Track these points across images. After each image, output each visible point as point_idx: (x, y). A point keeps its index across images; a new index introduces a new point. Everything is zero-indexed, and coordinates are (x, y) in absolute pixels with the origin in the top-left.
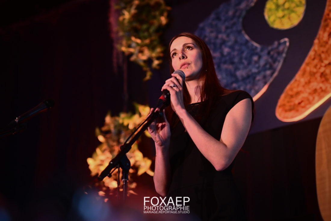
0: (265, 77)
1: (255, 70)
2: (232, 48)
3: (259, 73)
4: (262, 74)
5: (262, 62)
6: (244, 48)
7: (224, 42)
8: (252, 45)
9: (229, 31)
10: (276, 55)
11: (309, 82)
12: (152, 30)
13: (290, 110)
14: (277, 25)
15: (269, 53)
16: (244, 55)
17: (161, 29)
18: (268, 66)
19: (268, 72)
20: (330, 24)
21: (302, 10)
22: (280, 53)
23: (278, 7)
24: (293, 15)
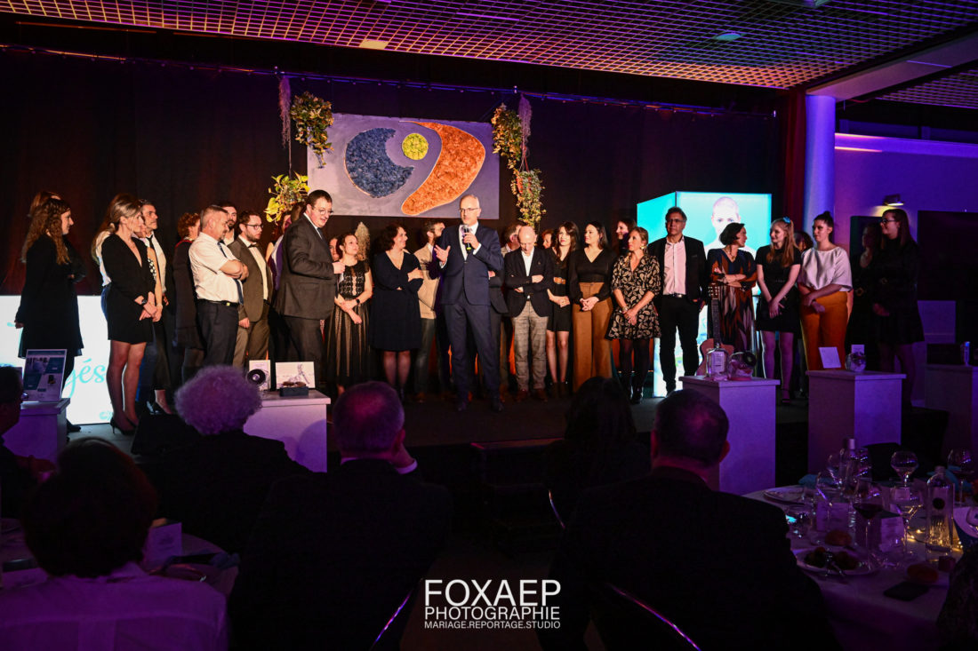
0: (398, 185)
1: (393, 179)
2: (380, 160)
4: (397, 182)
5: (399, 175)
9: (379, 148)
10: (407, 174)
11: (426, 197)
13: (412, 210)
14: (410, 156)
15: (403, 172)
16: (387, 167)
18: (401, 179)
19: (401, 182)
20: (443, 167)
21: (425, 152)
22: (409, 173)
23: (412, 145)
24: (421, 154)
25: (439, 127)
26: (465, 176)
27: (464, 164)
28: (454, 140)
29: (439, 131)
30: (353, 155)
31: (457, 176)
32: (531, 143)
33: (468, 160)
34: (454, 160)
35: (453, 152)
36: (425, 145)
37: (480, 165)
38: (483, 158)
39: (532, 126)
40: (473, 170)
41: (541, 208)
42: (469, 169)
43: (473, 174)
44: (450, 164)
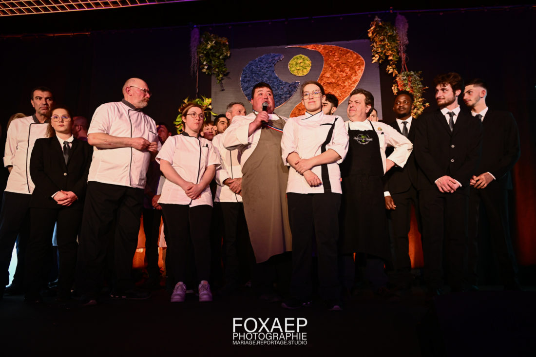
0: (286, 97)
1: (280, 93)
3: (282, 95)
4: (285, 95)
5: (285, 90)
6: (275, 80)
7: (264, 74)
8: (280, 80)
9: (267, 69)
10: (293, 88)
12: (221, 57)
14: (295, 73)
15: (289, 86)
16: (275, 83)
17: (225, 58)
18: (288, 92)
19: (288, 95)
20: (325, 79)
21: (309, 69)
22: (295, 87)
23: (297, 64)
24: (304, 70)
25: (320, 48)
26: (346, 83)
27: (344, 75)
28: (334, 56)
29: (320, 51)
30: (246, 77)
31: (338, 85)
32: (408, 49)
33: (348, 70)
34: (335, 72)
35: (333, 66)
36: (308, 62)
37: (360, 73)
38: (363, 68)
39: (409, 35)
40: (354, 78)
41: (424, 103)
42: (350, 78)
43: (354, 82)
44: (331, 75)
